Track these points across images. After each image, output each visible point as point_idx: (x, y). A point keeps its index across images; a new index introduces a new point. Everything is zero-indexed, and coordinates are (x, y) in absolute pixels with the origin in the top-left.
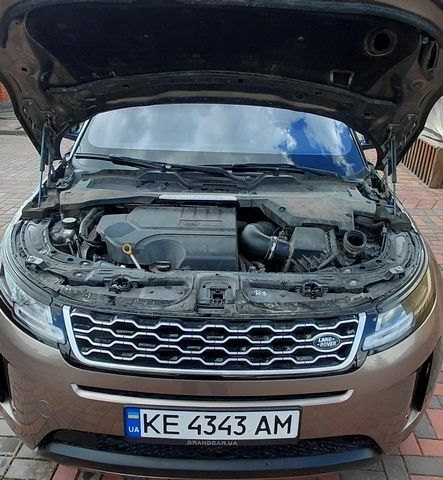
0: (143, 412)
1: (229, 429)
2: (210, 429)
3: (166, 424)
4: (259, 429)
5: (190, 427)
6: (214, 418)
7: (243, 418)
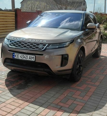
0: (15, 54)
1: (25, 58)
2: (23, 57)
3: (18, 56)
4: (29, 58)
5: (20, 57)
6: (23, 56)
7: (27, 56)
